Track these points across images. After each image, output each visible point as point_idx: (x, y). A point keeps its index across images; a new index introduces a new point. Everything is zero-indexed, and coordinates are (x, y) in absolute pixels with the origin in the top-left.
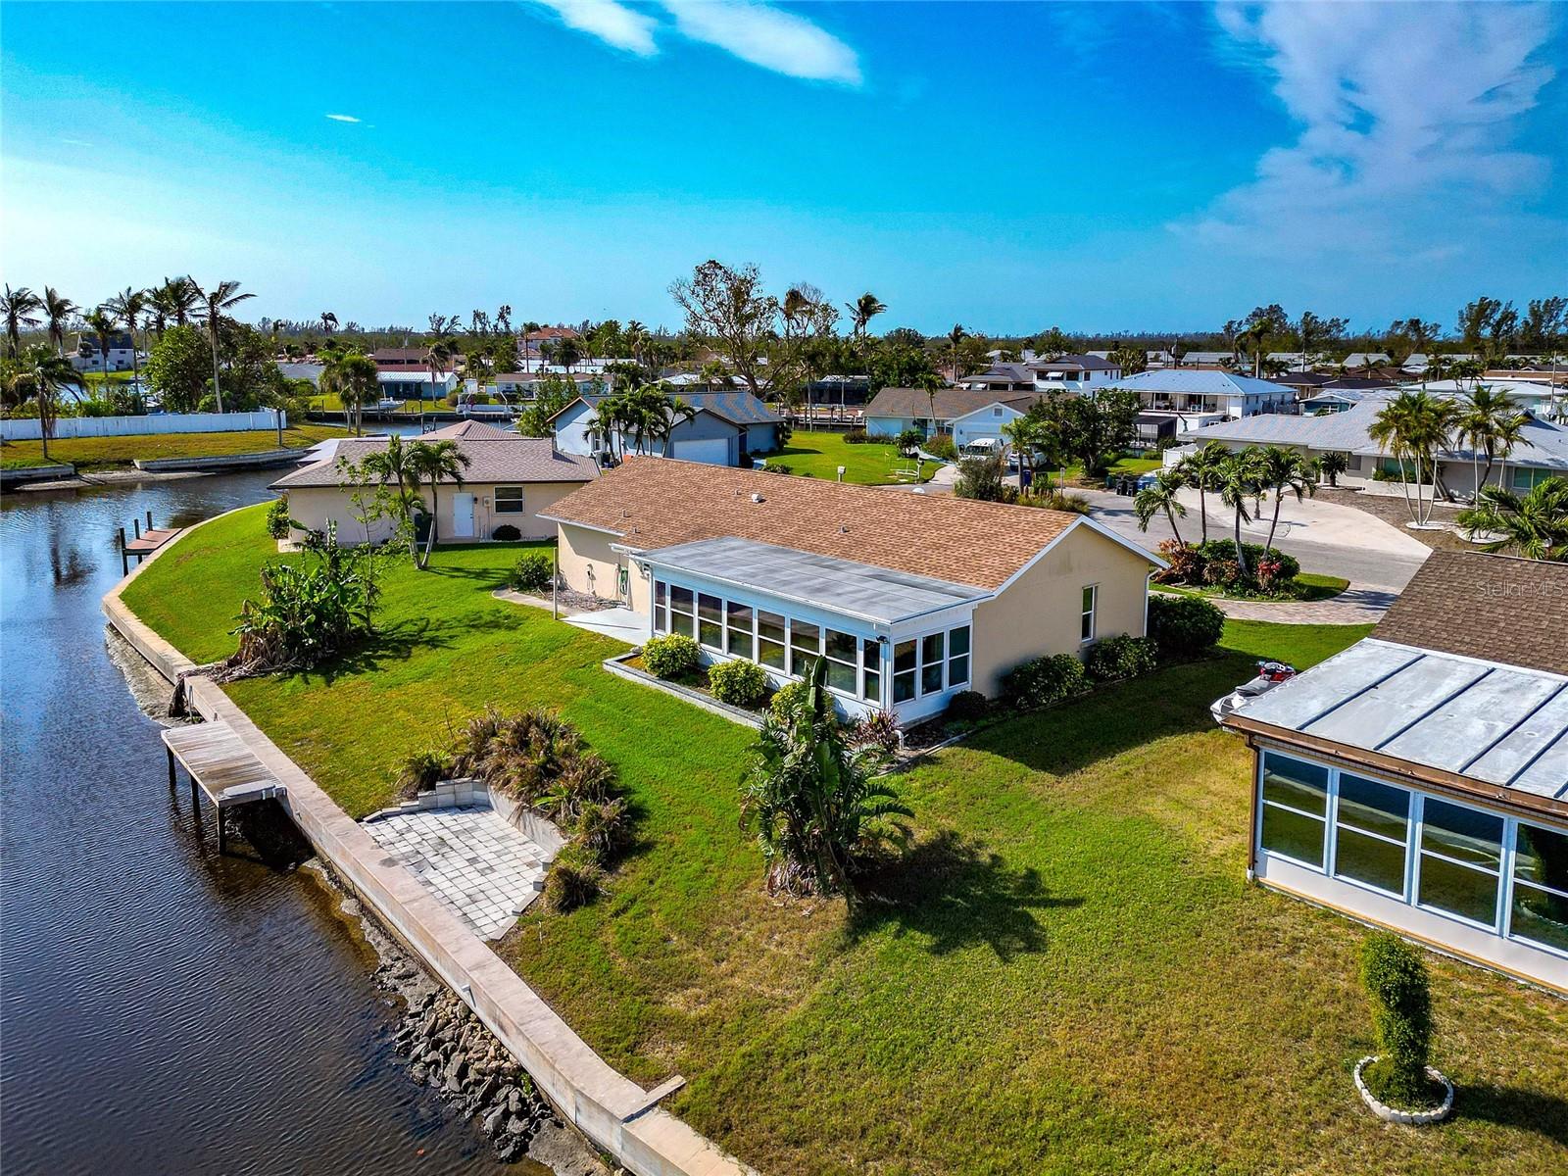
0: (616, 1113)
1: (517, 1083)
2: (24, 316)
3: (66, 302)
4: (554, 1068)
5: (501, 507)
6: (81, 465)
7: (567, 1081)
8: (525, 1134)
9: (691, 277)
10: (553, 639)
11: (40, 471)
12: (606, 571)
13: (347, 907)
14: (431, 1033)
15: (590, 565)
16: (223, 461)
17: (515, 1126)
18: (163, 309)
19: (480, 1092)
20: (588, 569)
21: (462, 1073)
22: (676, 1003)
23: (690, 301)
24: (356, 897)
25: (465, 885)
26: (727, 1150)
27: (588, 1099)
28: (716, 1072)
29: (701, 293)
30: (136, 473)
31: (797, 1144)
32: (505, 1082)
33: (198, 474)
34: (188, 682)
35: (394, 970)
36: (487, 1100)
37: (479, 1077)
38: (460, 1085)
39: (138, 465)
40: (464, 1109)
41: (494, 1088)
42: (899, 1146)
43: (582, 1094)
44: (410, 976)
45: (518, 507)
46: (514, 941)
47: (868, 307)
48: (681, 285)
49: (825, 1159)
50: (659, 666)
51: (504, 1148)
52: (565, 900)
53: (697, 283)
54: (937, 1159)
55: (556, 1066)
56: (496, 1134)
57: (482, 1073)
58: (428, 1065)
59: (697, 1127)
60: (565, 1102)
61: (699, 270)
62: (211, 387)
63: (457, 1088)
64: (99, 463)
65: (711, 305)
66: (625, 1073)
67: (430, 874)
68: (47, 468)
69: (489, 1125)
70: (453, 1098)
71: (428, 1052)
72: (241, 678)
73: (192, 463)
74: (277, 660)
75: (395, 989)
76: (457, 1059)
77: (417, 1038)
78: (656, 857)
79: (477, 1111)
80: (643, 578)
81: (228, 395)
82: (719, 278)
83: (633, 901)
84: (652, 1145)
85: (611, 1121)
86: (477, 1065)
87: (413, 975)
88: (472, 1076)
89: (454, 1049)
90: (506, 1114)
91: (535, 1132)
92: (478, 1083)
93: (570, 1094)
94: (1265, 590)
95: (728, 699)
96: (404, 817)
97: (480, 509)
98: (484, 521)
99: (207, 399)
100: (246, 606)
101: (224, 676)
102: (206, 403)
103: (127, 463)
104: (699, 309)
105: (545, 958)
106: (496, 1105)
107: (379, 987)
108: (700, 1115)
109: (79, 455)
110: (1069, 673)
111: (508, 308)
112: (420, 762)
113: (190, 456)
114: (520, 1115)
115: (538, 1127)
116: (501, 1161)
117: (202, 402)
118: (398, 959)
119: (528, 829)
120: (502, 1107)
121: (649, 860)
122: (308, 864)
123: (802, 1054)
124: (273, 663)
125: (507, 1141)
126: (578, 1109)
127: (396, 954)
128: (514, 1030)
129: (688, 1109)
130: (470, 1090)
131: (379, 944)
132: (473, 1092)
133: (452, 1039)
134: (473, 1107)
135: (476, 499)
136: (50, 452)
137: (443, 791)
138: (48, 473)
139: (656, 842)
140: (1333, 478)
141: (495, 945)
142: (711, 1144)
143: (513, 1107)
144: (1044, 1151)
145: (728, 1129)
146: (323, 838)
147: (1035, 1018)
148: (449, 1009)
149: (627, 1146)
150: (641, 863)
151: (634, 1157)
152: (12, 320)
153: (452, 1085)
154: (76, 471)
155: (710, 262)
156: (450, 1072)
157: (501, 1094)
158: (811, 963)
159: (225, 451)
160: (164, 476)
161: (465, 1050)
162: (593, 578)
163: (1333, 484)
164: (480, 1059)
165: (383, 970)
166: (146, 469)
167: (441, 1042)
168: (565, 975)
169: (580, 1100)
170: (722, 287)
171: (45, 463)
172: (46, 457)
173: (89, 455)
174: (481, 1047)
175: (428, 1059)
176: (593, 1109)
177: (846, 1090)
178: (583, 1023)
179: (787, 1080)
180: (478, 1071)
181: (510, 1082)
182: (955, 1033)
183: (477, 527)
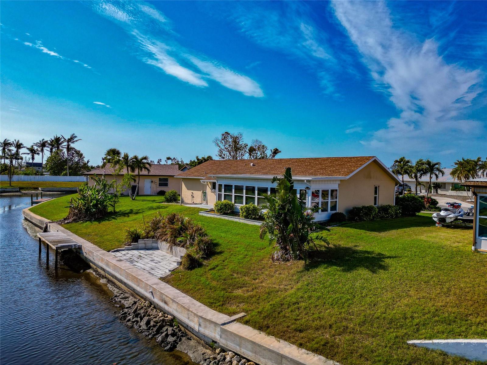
0: (218, 322)
1: (171, 325)
2: (8, 148)
3: (21, 144)
4: (189, 310)
5: (160, 185)
6: (21, 188)
7: (195, 314)
8: (175, 341)
9: (220, 137)
10: (181, 209)
11: (8, 189)
12: (198, 194)
13: (103, 281)
14: (135, 312)
15: (192, 193)
16: (68, 189)
17: (171, 339)
18: (53, 146)
19: (155, 329)
20: (192, 194)
21: (148, 323)
22: (239, 292)
23: (220, 144)
24: (106, 278)
25: (149, 265)
26: (269, 334)
27: (205, 319)
28: (260, 310)
29: (224, 142)
30: (39, 191)
31: (301, 331)
32: (166, 325)
33: (60, 193)
34: (49, 224)
35: (120, 297)
36: (158, 332)
37: (155, 324)
38: (147, 327)
39: (40, 189)
40: (149, 335)
41: (161, 327)
42: (349, 330)
43: (202, 317)
44: (127, 298)
45: (166, 185)
46: (169, 278)
47: (276, 152)
48: (217, 140)
49: (314, 336)
50: (220, 210)
51: (166, 346)
52: (190, 266)
53: (222, 139)
54: (368, 334)
55: (190, 309)
56: (162, 341)
57: (156, 322)
58: (134, 322)
59: (254, 327)
60: (194, 324)
61: (223, 135)
62: (66, 169)
63: (146, 328)
64: (27, 188)
65: (227, 146)
66: (220, 312)
67: (136, 263)
68: (10, 189)
69: (160, 339)
70: (144, 332)
71: (134, 318)
72: (68, 223)
73: (58, 189)
74: (81, 218)
75: (120, 302)
76: (146, 319)
77: (129, 314)
78: (224, 255)
79: (154, 335)
80: (212, 192)
81: (71, 171)
82: (229, 138)
83: (217, 266)
84: (235, 332)
85: (215, 326)
86: (154, 320)
87: (128, 298)
88: (152, 323)
89: (144, 316)
90: (167, 335)
91: (179, 341)
92: (154, 326)
93: (196, 319)
94: (428, 208)
95: (246, 217)
96: (126, 251)
97: (154, 185)
98: (155, 189)
99: (64, 172)
100: (72, 199)
101: (62, 223)
102: (64, 174)
103: (36, 189)
104: (223, 148)
105: (182, 282)
106: (162, 333)
107: (114, 301)
108: (255, 322)
109: (21, 186)
110: (374, 210)
111: (161, 160)
112: (132, 233)
113: (57, 187)
114: (173, 335)
115: (180, 340)
116: (165, 350)
117: (63, 173)
118: (122, 293)
119: (174, 252)
120: (165, 333)
121: (222, 256)
122: (88, 271)
123: (297, 304)
124: (80, 219)
125: (168, 344)
126: (200, 325)
127: (121, 292)
128: (171, 301)
129: (249, 321)
130: (151, 328)
131: (114, 290)
132: (152, 329)
133: (144, 313)
134: (152, 334)
135: (152, 182)
136: (12, 185)
137: (141, 243)
138: (10, 190)
139: (224, 251)
140: (437, 191)
141: (162, 279)
142: (261, 332)
143: (170, 332)
144: (418, 330)
145: (268, 327)
146: (95, 257)
147: (398, 289)
148: (143, 304)
149: (223, 336)
150: (219, 257)
151: (226, 340)
152: (4, 149)
153: (144, 327)
154: (20, 190)
155: (226, 133)
156: (143, 324)
157: (165, 329)
158: (295, 278)
159: (69, 186)
160: (48, 193)
161: (149, 315)
162: (193, 197)
163: (437, 193)
164: (155, 317)
165: (115, 297)
166: (43, 191)
167: (139, 314)
168: (191, 286)
169: (201, 320)
170: (230, 140)
171: (10, 187)
172: (10, 185)
173: (24, 186)
174: (156, 314)
175: (133, 320)
176: (207, 323)
177: (319, 313)
178: (200, 298)
179: (292, 311)
180: (154, 322)
181: (168, 325)
182: (364, 295)
183: (152, 191)
